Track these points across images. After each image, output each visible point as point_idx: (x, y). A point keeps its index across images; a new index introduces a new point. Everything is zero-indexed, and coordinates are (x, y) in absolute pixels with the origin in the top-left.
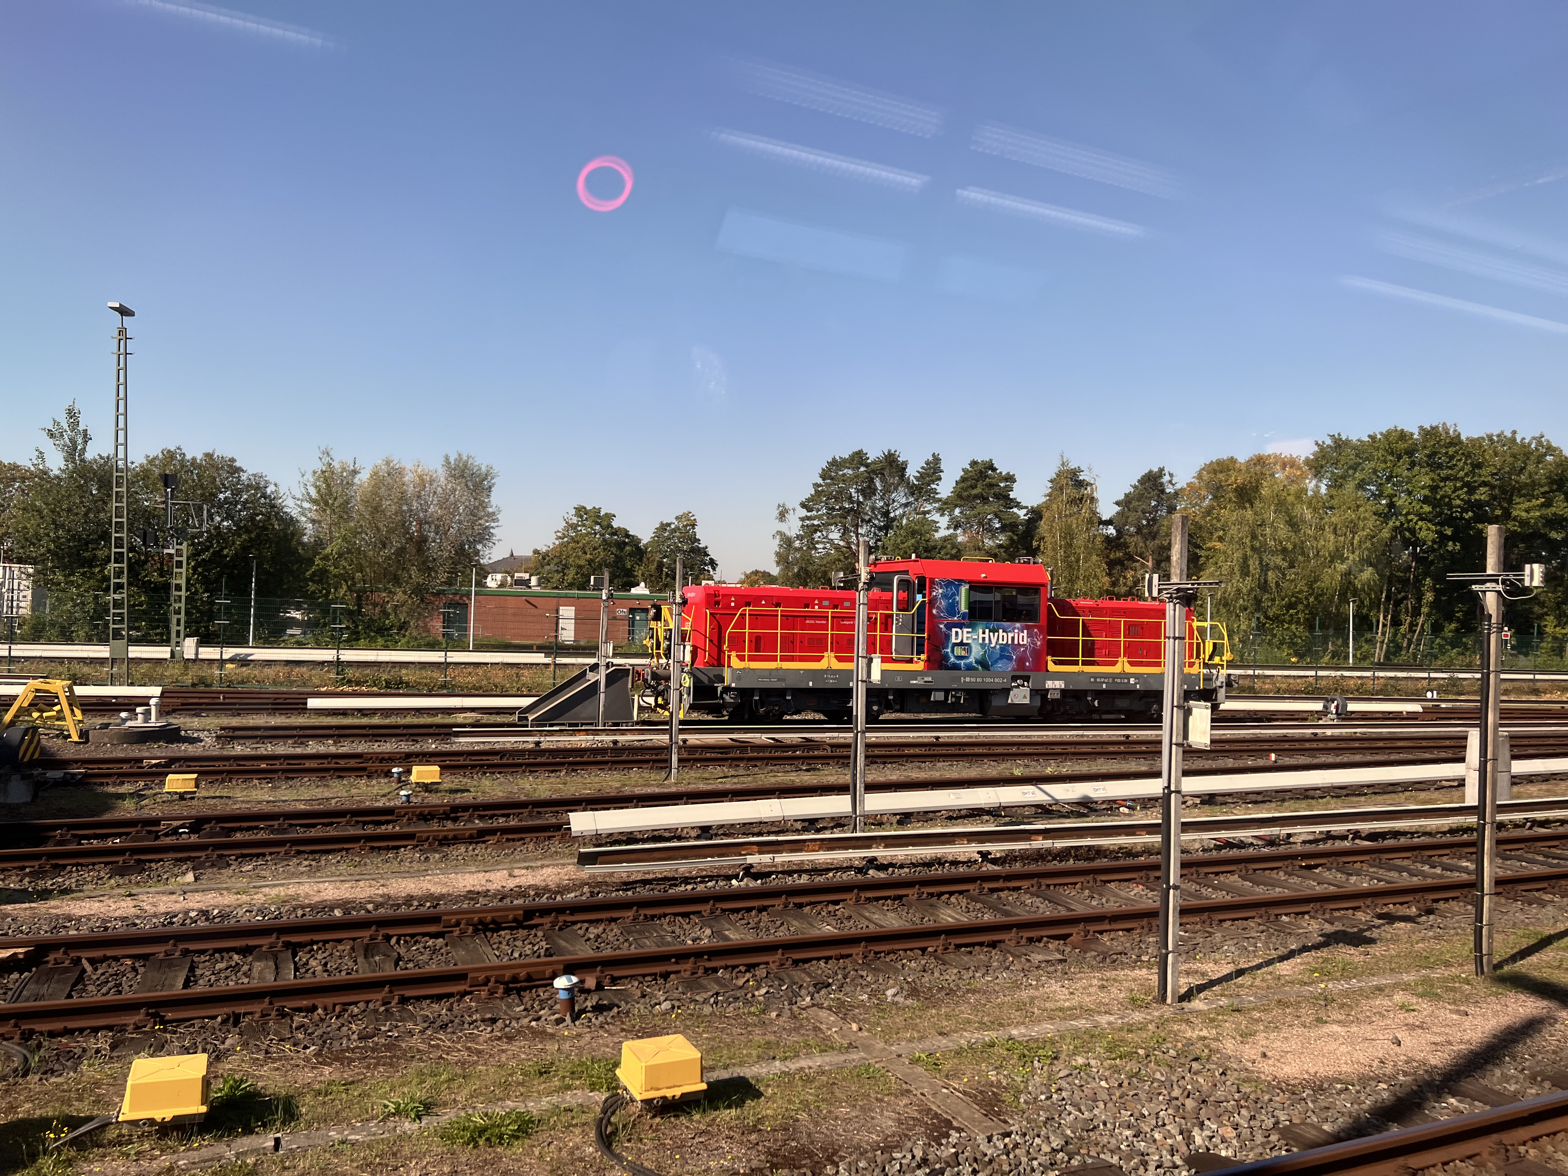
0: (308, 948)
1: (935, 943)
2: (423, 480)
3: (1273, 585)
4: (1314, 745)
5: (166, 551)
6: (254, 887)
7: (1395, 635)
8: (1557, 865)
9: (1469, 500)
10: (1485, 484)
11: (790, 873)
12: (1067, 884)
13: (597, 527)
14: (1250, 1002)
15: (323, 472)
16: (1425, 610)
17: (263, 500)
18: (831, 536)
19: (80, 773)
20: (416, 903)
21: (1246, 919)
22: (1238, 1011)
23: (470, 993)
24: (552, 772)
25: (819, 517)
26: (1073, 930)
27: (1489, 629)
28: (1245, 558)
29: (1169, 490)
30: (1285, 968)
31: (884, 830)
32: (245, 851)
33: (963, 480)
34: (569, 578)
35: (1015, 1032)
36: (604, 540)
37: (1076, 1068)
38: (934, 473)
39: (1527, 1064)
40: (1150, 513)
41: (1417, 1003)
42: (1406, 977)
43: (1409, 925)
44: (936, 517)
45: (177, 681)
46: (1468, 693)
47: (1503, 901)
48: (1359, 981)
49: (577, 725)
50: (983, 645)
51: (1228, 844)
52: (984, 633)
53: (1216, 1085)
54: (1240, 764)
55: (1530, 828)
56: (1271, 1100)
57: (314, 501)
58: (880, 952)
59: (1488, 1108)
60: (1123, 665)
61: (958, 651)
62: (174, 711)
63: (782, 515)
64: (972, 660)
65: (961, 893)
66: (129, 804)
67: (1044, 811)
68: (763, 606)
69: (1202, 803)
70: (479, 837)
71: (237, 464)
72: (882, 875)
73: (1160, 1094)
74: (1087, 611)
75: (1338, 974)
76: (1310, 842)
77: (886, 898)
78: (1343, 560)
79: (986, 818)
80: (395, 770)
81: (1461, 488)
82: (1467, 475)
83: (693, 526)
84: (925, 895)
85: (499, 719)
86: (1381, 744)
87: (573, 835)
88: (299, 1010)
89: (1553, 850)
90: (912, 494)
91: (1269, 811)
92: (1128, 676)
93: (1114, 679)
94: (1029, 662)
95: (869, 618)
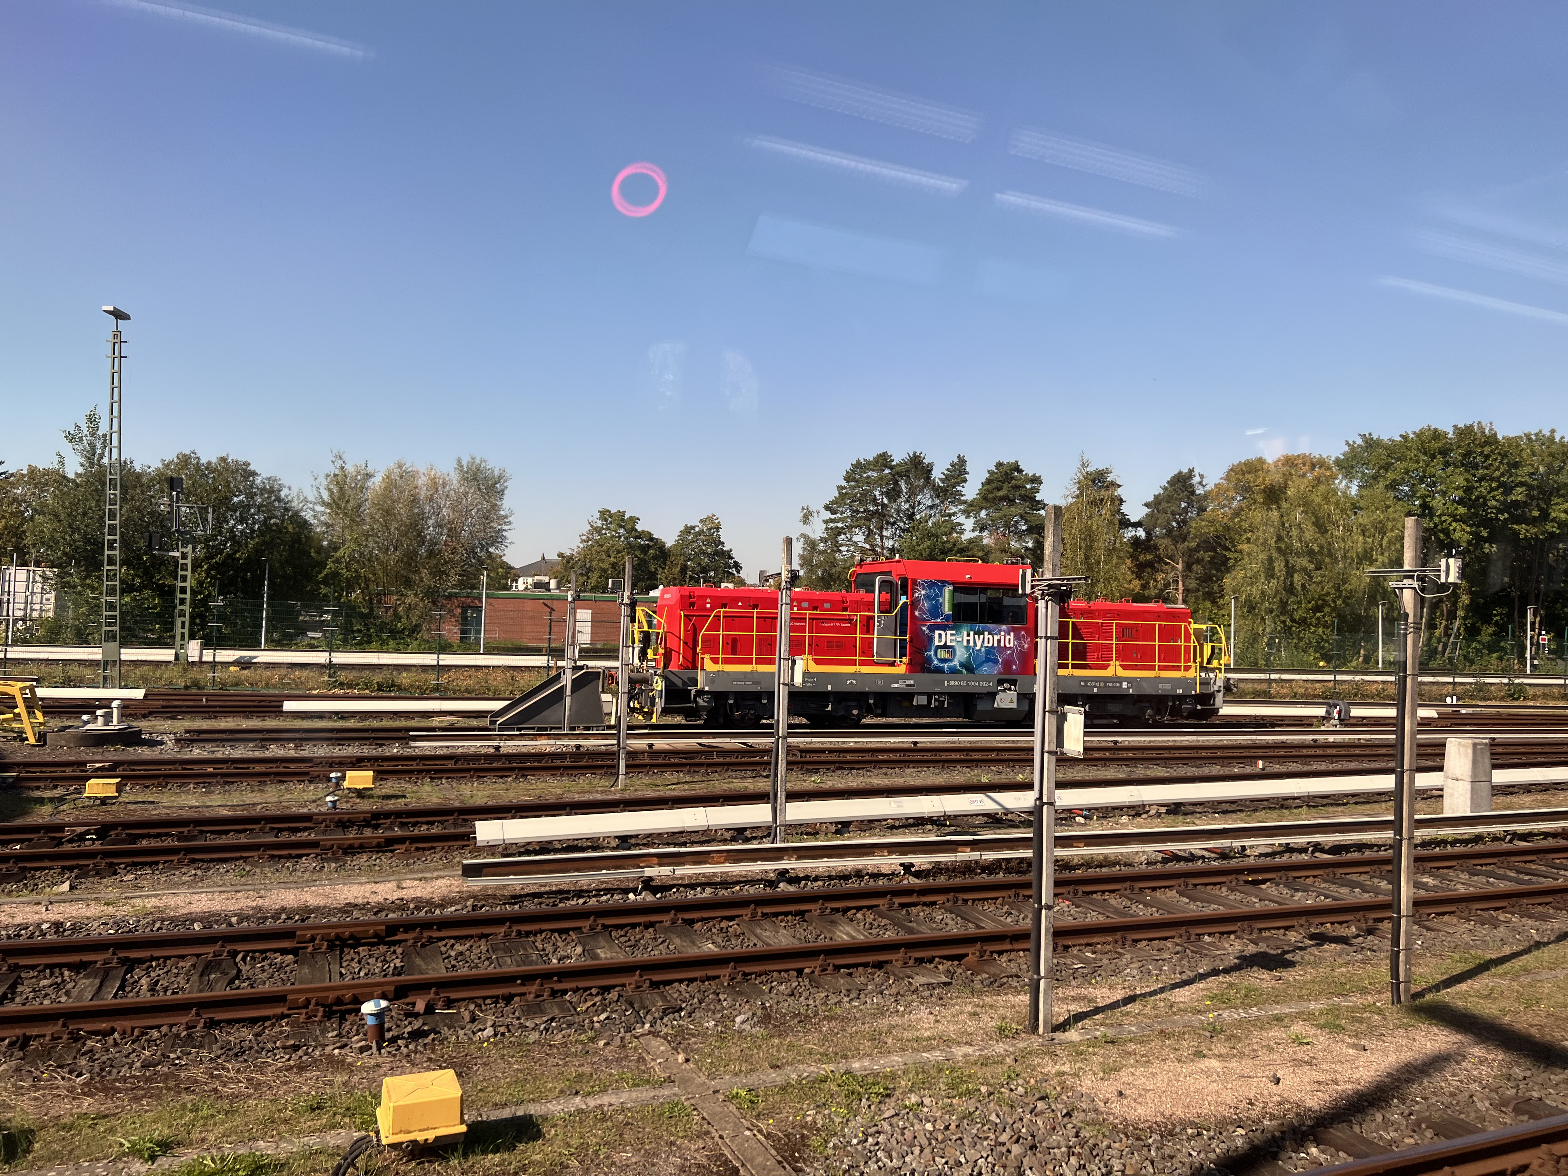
0: (147, 964)
1: (813, 964)
2: (435, 483)
3: (1299, 588)
4: (1312, 752)
5: (171, 554)
6: (126, 898)
7: (1430, 639)
8: (1529, 882)
9: (1505, 500)
10: (1522, 484)
11: (693, 886)
12: (987, 899)
13: (622, 531)
14: (1130, 1032)
15: (335, 475)
16: (1460, 613)
17: (276, 504)
18: (855, 539)
19: (11, 777)
20: (283, 916)
21: (1165, 939)
22: (1113, 1042)
23: (288, 1016)
24: (501, 777)
25: (843, 520)
26: (969, 950)
27: (1406, 629)
28: (1270, 560)
29: (1199, 491)
30: (1182, 995)
31: (817, 840)
32: (136, 860)
33: (989, 482)
34: (593, 582)
35: (856, 1065)
36: (629, 543)
37: (906, 1107)
38: (960, 475)
39: (1417, 1108)
40: (1180, 515)
41: (1315, 1035)
42: (1312, 1006)
43: (1339, 947)
44: (961, 519)
45: (170, 683)
46: (1495, 698)
47: (1455, 920)
48: (1259, 1010)
49: (546, 729)
50: (967, 648)
51: (1175, 857)
52: (968, 635)
53: (1054, 1129)
54: (1226, 771)
55: (1510, 841)
56: (1109, 1147)
57: (327, 505)
58: (751, 974)
59: (1351, 1159)
60: (1114, 669)
61: (942, 654)
62: (151, 713)
63: (806, 518)
64: (956, 662)
65: (869, 908)
66: (47, 809)
67: (994, 820)
68: (740, 607)
69: (1168, 812)
70: (387, 846)
71: (252, 468)
72: (792, 889)
73: (986, 1138)
74: (1078, 612)
75: (1238, 1002)
76: (1266, 855)
77: (786, 914)
78: (1372, 563)
79: (929, 827)
80: (333, 775)
81: (1497, 489)
82: (1502, 475)
83: (718, 528)
84: (828, 911)
85: (475, 723)
86: (1383, 751)
87: (478, 844)
88: (96, 1033)
89: (1528, 865)
90: (938, 496)
91: (1235, 821)
92: (1121, 680)
93: (1105, 683)
94: (1016, 665)
95: (850, 620)
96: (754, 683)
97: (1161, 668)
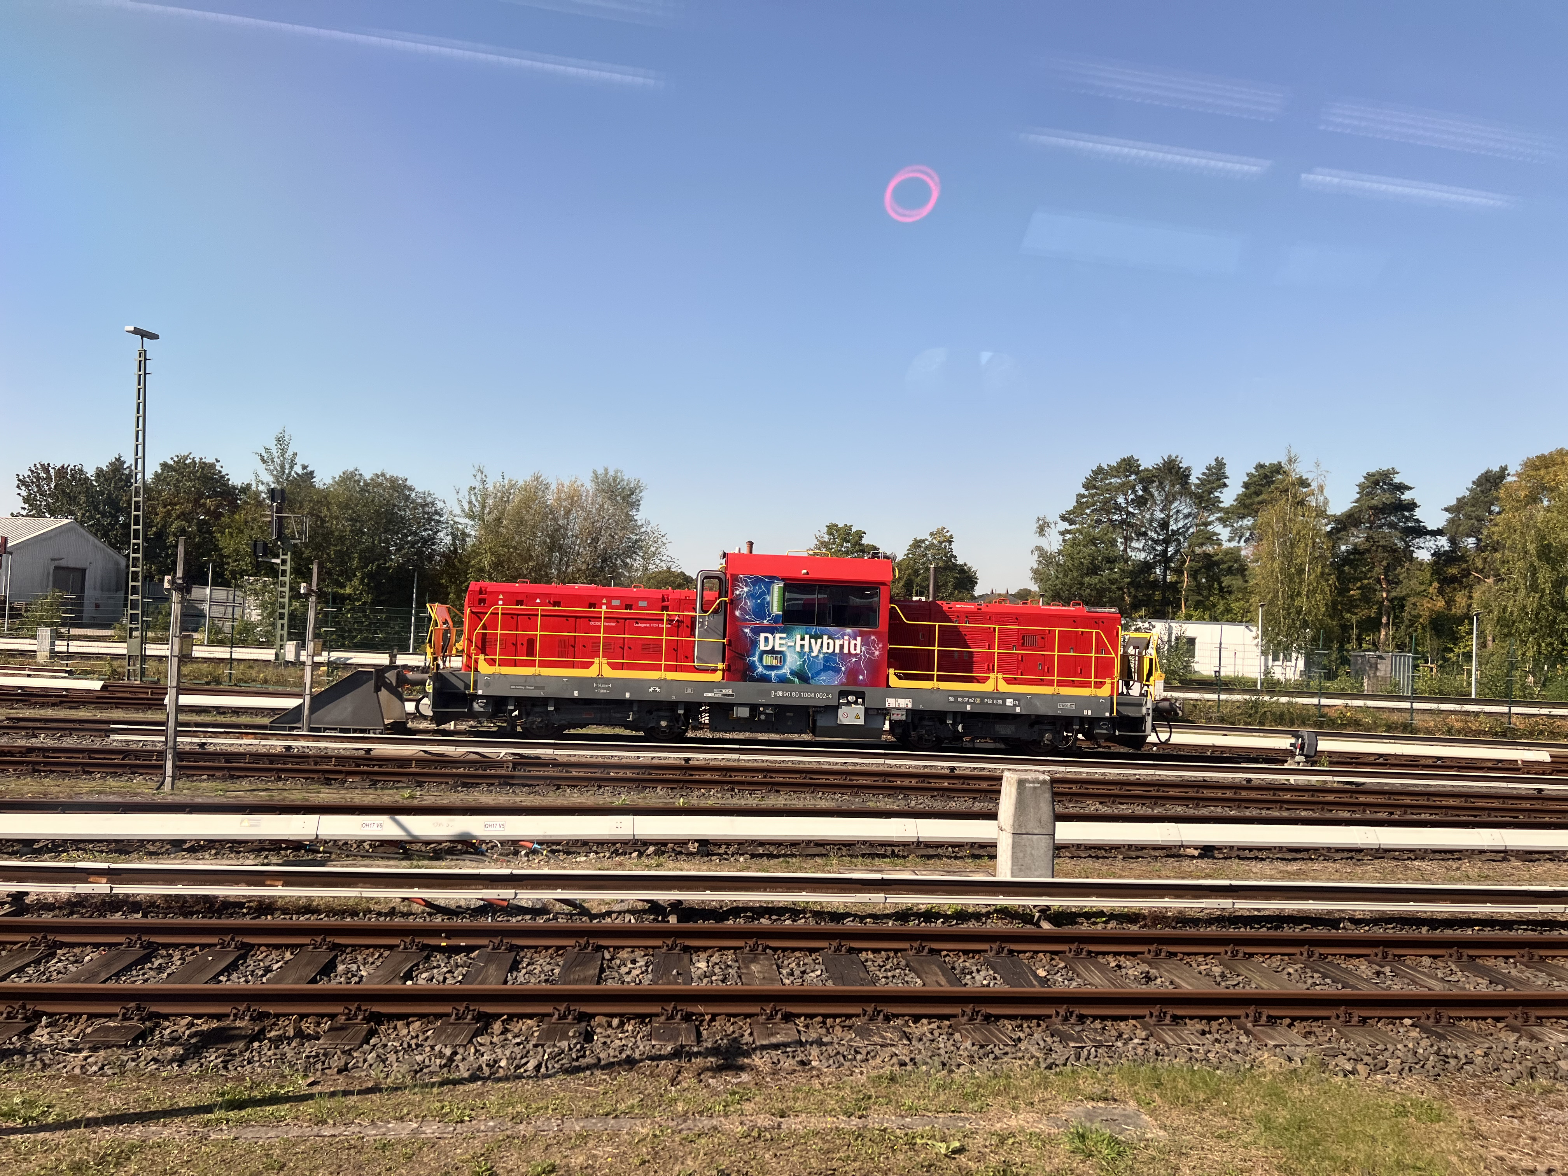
2: (570, 494)
5: (274, 561)
13: (848, 545)
15: (477, 489)
33: (1248, 485)
38: (1217, 480)
52: (803, 639)
57: (471, 518)
60: (996, 683)
61: (768, 660)
63: (1041, 530)
64: (786, 670)
68: (540, 605)
71: (406, 483)
74: (961, 615)
83: (950, 542)
90: (1195, 504)
92: (1004, 696)
93: (982, 699)
94: (863, 675)
95: (670, 621)
96: (536, 688)
97: (1061, 684)
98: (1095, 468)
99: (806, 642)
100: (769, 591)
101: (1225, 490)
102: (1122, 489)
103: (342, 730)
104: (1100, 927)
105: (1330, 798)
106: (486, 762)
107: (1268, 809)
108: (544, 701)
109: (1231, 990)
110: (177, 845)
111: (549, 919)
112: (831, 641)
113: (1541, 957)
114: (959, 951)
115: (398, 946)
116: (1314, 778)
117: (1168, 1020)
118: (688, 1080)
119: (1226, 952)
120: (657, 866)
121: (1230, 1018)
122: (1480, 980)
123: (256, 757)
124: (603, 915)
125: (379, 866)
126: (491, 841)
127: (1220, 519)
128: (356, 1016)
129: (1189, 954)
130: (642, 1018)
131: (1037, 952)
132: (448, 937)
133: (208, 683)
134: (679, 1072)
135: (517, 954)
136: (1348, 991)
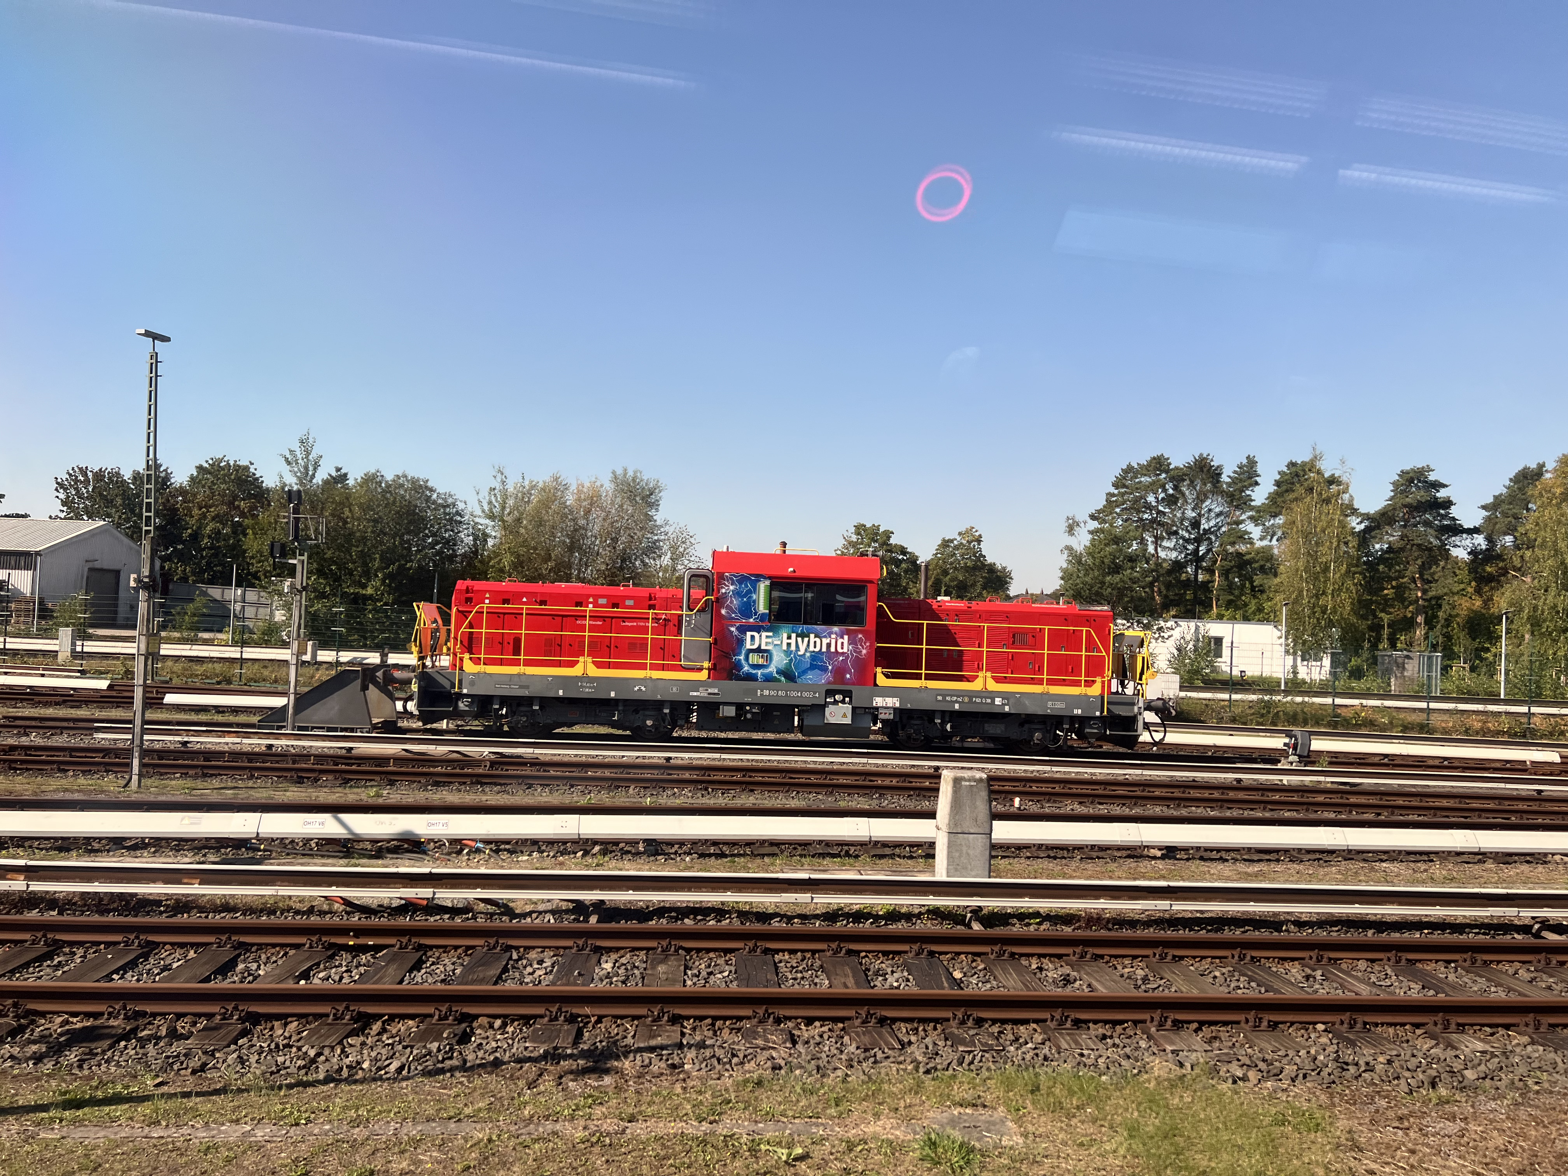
13: (875, 545)
15: (497, 490)
33: (1279, 483)
38: (1249, 477)
50: (788, 652)
52: (789, 638)
57: (491, 518)
60: (985, 682)
61: (754, 659)
63: (1072, 528)
64: (772, 669)
74: (951, 614)
83: (979, 541)
90: (1227, 502)
92: (993, 695)
93: (971, 698)
94: (850, 674)
95: (656, 619)
96: (521, 687)
97: (1050, 682)
98: (1125, 467)
99: (793, 641)
100: (755, 589)
101: (1257, 488)
102: (1152, 488)
103: (330, 729)
104: (1032, 928)
105: (1321, 798)
106: (467, 761)
107: (1252, 809)
108: (529, 700)
109: (1150, 994)
110: (117, 843)
111: (468, 919)
112: (818, 640)
113: (1485, 962)
114: (879, 952)
115: (304, 945)
116: (1307, 779)
117: (1068, 1024)
118: (547, 1083)
119: (1155, 954)
120: (597, 865)
121: (1135, 1023)
122: (1413, 985)
123: (236, 755)
124: (524, 915)
125: (315, 865)
126: (440, 841)
127: (1251, 518)
128: (232, 1015)
129: (1116, 957)
130: (526, 1020)
131: (958, 954)
132: (356, 936)
133: (219, 683)
134: (540, 1075)
135: (425, 954)
136: (1271, 995)
